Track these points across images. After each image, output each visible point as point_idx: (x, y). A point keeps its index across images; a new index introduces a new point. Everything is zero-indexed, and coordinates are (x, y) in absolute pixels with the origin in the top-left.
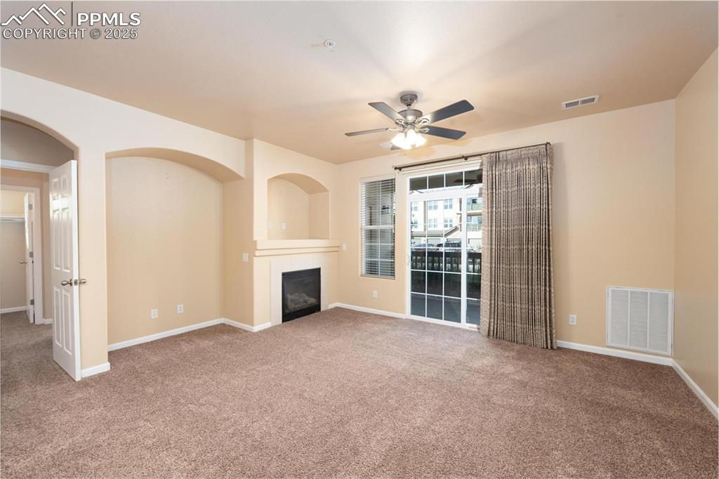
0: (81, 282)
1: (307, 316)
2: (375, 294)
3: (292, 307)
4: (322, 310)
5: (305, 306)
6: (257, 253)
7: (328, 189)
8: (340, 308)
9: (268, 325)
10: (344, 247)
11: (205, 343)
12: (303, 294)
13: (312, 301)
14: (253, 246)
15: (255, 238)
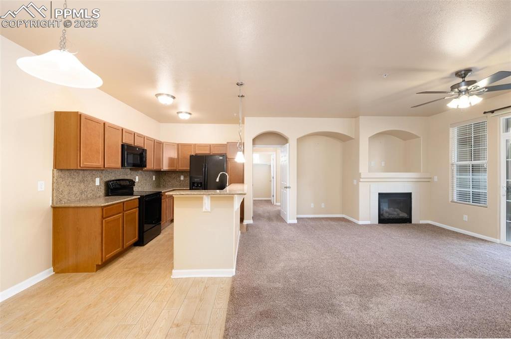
0: (289, 187)
1: (398, 224)
2: (466, 218)
3: (386, 216)
4: (413, 222)
5: (397, 217)
6: (361, 180)
7: (420, 136)
8: (431, 225)
9: (368, 222)
10: (436, 179)
11: (333, 223)
12: (396, 209)
13: (404, 215)
14: (358, 176)
15: (361, 171)
